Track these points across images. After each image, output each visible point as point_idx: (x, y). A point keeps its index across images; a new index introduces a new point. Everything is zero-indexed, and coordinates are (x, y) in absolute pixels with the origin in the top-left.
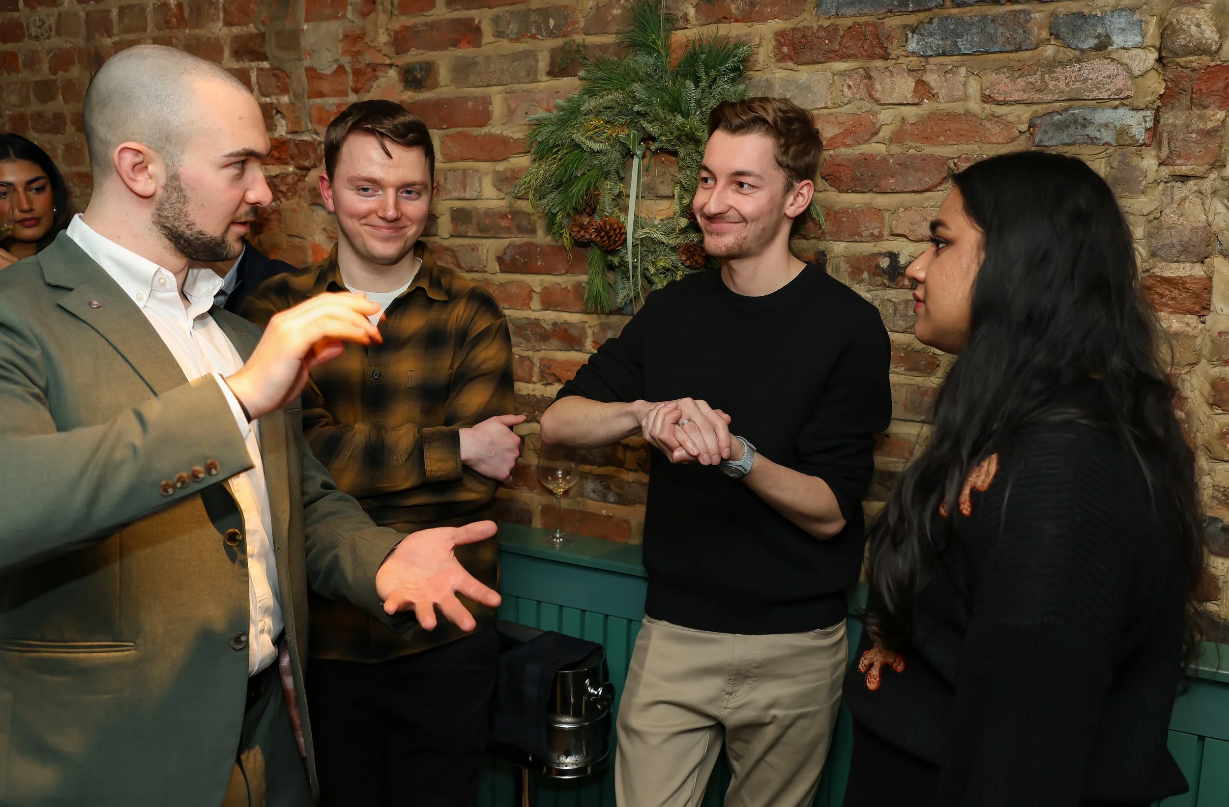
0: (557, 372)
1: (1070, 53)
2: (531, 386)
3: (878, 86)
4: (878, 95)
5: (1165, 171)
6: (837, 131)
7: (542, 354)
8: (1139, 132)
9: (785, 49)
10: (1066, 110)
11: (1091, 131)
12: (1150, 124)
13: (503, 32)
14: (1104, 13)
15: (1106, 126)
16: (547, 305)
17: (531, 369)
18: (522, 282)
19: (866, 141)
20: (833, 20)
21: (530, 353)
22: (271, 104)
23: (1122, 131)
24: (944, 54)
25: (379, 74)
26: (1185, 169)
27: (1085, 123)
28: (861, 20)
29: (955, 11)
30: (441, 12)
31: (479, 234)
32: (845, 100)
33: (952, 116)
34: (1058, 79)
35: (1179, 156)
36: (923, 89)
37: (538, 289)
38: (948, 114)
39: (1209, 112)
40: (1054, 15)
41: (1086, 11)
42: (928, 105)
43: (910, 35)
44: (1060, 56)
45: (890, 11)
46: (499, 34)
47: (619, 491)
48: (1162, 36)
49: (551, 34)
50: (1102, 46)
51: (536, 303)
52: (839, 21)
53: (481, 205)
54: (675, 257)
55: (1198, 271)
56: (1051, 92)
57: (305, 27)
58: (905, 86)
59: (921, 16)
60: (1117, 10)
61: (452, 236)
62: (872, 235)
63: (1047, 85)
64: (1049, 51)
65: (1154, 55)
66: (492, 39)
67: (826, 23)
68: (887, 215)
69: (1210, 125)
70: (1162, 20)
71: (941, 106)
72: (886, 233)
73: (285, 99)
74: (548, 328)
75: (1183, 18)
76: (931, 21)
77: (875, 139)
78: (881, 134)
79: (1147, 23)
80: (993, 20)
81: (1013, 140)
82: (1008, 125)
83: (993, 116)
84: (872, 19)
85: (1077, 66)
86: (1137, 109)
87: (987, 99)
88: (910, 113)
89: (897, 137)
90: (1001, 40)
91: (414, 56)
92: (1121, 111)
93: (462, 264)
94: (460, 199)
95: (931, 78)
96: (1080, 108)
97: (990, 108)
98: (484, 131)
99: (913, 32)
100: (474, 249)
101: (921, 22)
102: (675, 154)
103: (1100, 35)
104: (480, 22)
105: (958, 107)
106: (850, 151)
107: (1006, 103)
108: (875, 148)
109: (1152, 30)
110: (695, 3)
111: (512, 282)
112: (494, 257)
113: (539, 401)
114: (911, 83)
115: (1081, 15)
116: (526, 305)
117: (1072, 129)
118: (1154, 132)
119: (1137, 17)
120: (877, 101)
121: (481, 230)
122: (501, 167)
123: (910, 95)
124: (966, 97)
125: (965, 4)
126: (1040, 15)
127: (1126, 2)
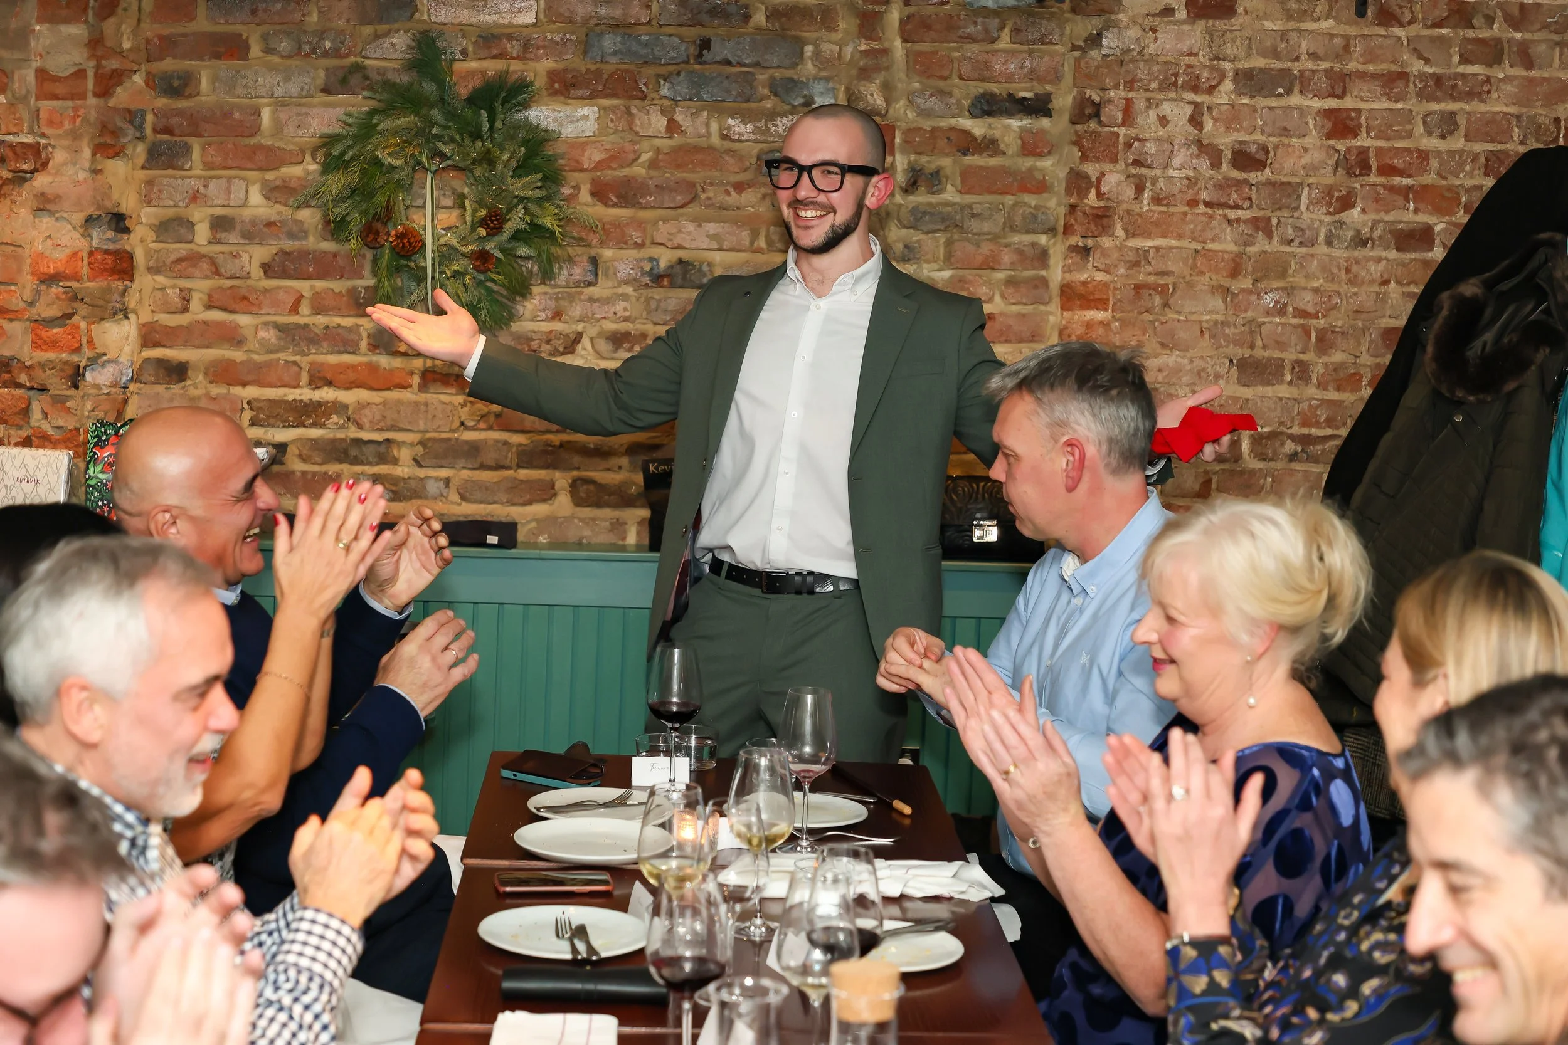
0: (329, 376)
1: (787, 107)
2: (298, 391)
3: (638, 122)
4: (637, 129)
6: (604, 156)
7: (311, 358)
9: (557, 86)
13: (274, 49)
14: (808, 79)
16: (319, 309)
17: (299, 374)
18: (291, 287)
19: (629, 165)
20: (598, 65)
21: (297, 358)
24: (690, 100)
25: (124, 79)
28: (623, 67)
29: (697, 67)
30: (203, 23)
31: (242, 242)
32: (611, 131)
33: (697, 149)
34: (776, 126)
36: (673, 127)
37: (308, 294)
38: (695, 147)
40: (772, 78)
41: (795, 77)
42: (677, 140)
43: (662, 82)
44: (779, 109)
45: (646, 62)
46: (268, 50)
47: (394, 488)
49: (326, 54)
51: (305, 309)
52: (602, 66)
53: (247, 213)
54: (466, 262)
56: (772, 135)
57: (38, 28)
58: (659, 123)
59: (671, 68)
60: (817, 78)
61: (210, 243)
62: (636, 243)
63: (769, 129)
64: (769, 104)
66: (261, 54)
67: (593, 67)
68: (649, 226)
70: (848, 89)
71: (689, 141)
72: (648, 242)
74: (318, 332)
75: (862, 88)
76: (678, 74)
77: (636, 164)
78: (641, 160)
79: (838, 90)
80: (727, 78)
81: (745, 170)
82: (741, 159)
83: (730, 152)
84: (632, 67)
87: (724, 137)
88: (665, 144)
89: (653, 164)
90: (734, 93)
91: (169, 65)
93: (222, 271)
94: (224, 206)
95: (679, 117)
97: (727, 144)
98: (253, 141)
99: (665, 80)
100: (235, 255)
101: (671, 74)
102: (471, 171)
103: (805, 97)
104: (247, 38)
105: (702, 142)
106: (616, 173)
107: (739, 141)
108: (638, 171)
109: (841, 95)
110: (473, 39)
111: (279, 288)
112: (258, 264)
113: (306, 405)
114: (664, 121)
115: (792, 80)
116: (295, 309)
119: (831, 85)
120: (637, 133)
121: (244, 236)
122: (270, 176)
123: (663, 130)
124: (709, 134)
125: (705, 63)
126: (762, 77)
127: (823, 74)
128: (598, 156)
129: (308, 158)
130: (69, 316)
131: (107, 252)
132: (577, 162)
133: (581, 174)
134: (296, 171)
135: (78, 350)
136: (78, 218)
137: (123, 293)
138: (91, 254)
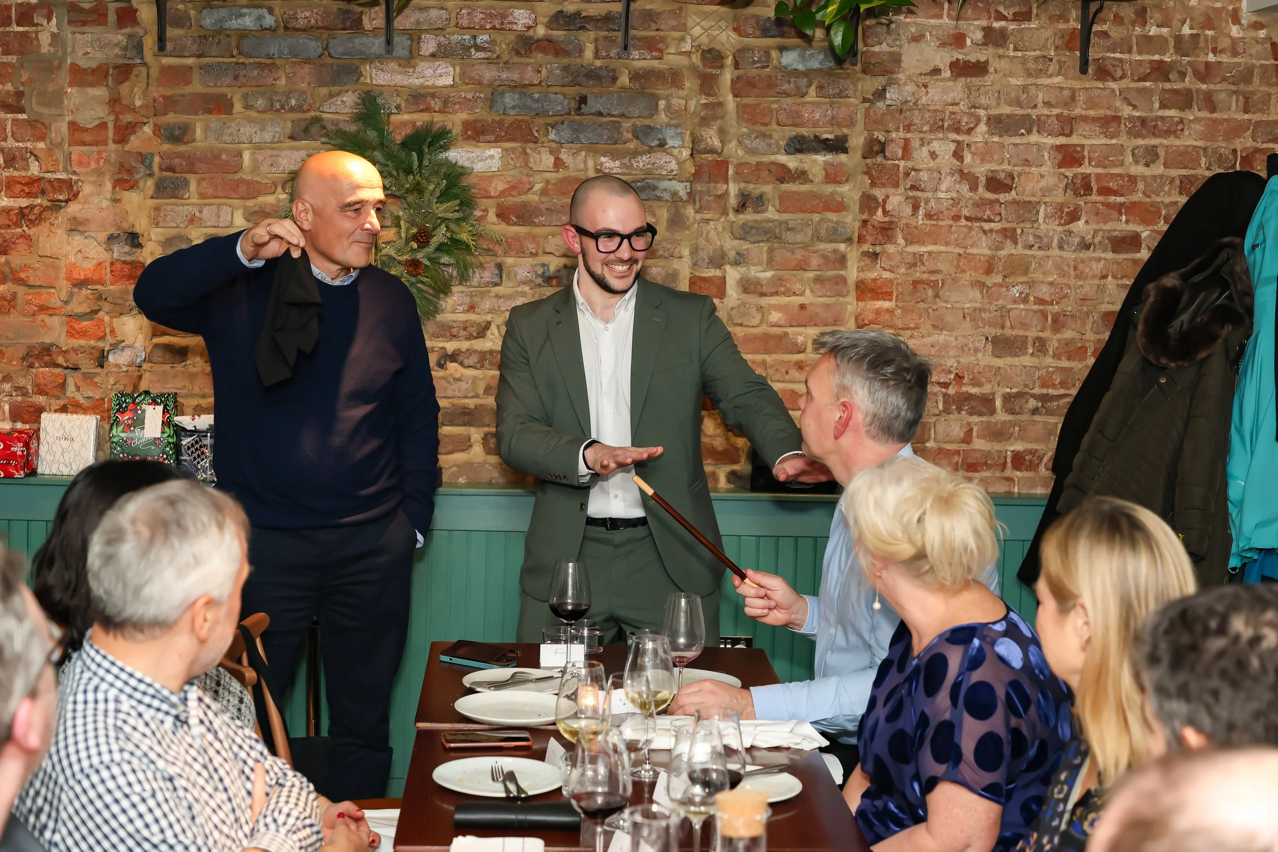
1: (645, 148)
3: (532, 160)
4: (531, 165)
5: (698, 217)
6: (506, 186)
8: (683, 194)
9: (469, 133)
10: (644, 179)
11: (658, 193)
12: (689, 190)
13: (253, 106)
14: (662, 126)
15: (666, 190)
19: (525, 193)
20: (501, 117)
22: (26, 148)
23: (675, 194)
24: (572, 143)
25: (137, 129)
26: (708, 216)
27: (655, 188)
28: (520, 118)
29: (577, 117)
30: (196, 86)
32: (511, 167)
34: (638, 162)
35: (705, 209)
36: (559, 164)
38: (576, 179)
39: (719, 185)
40: (634, 125)
41: (652, 125)
42: (562, 174)
43: (550, 130)
44: (640, 149)
45: (538, 114)
46: (248, 107)
48: (693, 142)
49: (292, 109)
50: (662, 145)
52: (504, 117)
55: (718, 273)
56: (636, 169)
57: (69, 90)
58: (548, 160)
59: (557, 119)
60: (668, 126)
62: (531, 253)
63: (632, 165)
64: (631, 146)
65: (689, 152)
66: (241, 110)
67: (497, 119)
68: (541, 240)
69: (720, 193)
70: (692, 133)
71: (571, 174)
72: (540, 252)
73: (41, 145)
75: (703, 133)
76: (563, 123)
77: (531, 192)
78: (534, 189)
79: (684, 134)
80: (600, 125)
84: (527, 118)
85: (649, 156)
86: (682, 182)
88: (553, 176)
89: (544, 192)
90: (605, 137)
91: (171, 118)
92: (674, 182)
94: (214, 227)
95: (563, 156)
96: (651, 179)
98: (238, 176)
99: (552, 128)
101: (557, 123)
102: (405, 198)
103: (660, 139)
104: (231, 97)
106: (515, 199)
108: (533, 198)
109: (688, 138)
110: (405, 97)
114: (552, 159)
115: (649, 127)
117: (647, 191)
118: (690, 194)
119: (679, 130)
120: (531, 169)
122: (250, 203)
123: (551, 166)
124: (586, 169)
125: (583, 114)
126: (627, 125)
127: (673, 122)
128: (501, 186)
129: (279, 189)
130: (96, 312)
131: (125, 262)
132: (486, 191)
133: (489, 200)
134: (269, 199)
135: (103, 338)
136: (102, 236)
138: (112, 264)
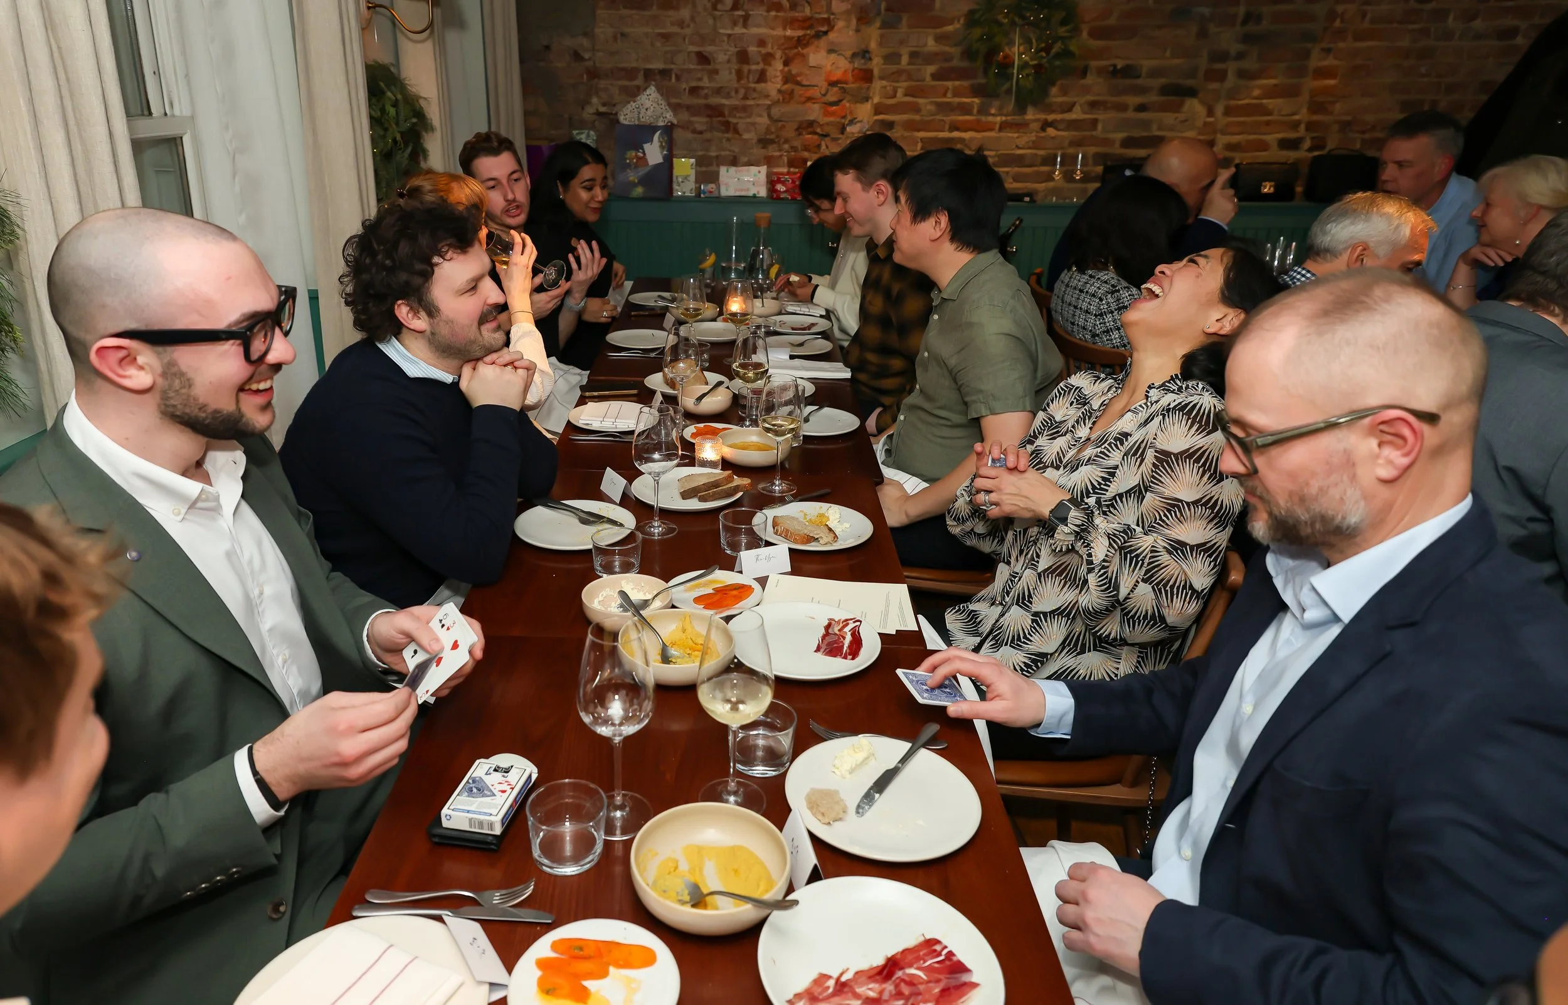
7: (951, 118)
16: (955, 95)
17: (944, 125)
18: (944, 85)
31: (923, 63)
37: (950, 87)
51: (949, 95)
68: (1114, 49)
74: (955, 105)
93: (913, 77)
98: (930, 14)
100: (919, 70)
111: (939, 85)
112: (930, 74)
116: (945, 95)
121: (924, 61)
122: (938, 31)
129: (956, 22)
130: (841, 101)
131: (861, 70)
134: (950, 28)
135: (844, 117)
136: (849, 53)
137: (868, 88)
138: (853, 71)
